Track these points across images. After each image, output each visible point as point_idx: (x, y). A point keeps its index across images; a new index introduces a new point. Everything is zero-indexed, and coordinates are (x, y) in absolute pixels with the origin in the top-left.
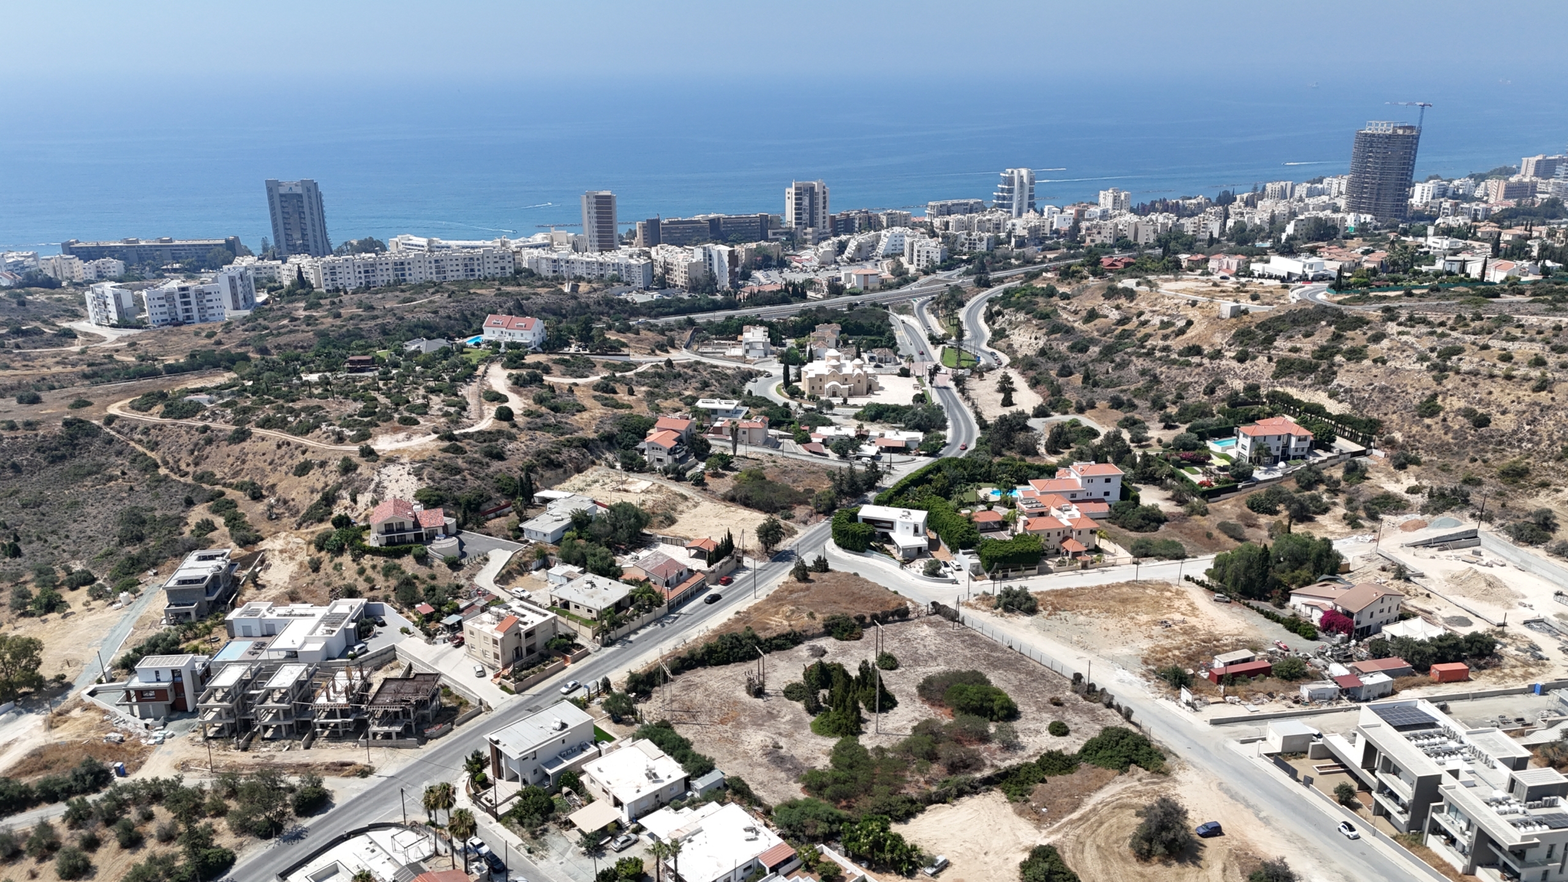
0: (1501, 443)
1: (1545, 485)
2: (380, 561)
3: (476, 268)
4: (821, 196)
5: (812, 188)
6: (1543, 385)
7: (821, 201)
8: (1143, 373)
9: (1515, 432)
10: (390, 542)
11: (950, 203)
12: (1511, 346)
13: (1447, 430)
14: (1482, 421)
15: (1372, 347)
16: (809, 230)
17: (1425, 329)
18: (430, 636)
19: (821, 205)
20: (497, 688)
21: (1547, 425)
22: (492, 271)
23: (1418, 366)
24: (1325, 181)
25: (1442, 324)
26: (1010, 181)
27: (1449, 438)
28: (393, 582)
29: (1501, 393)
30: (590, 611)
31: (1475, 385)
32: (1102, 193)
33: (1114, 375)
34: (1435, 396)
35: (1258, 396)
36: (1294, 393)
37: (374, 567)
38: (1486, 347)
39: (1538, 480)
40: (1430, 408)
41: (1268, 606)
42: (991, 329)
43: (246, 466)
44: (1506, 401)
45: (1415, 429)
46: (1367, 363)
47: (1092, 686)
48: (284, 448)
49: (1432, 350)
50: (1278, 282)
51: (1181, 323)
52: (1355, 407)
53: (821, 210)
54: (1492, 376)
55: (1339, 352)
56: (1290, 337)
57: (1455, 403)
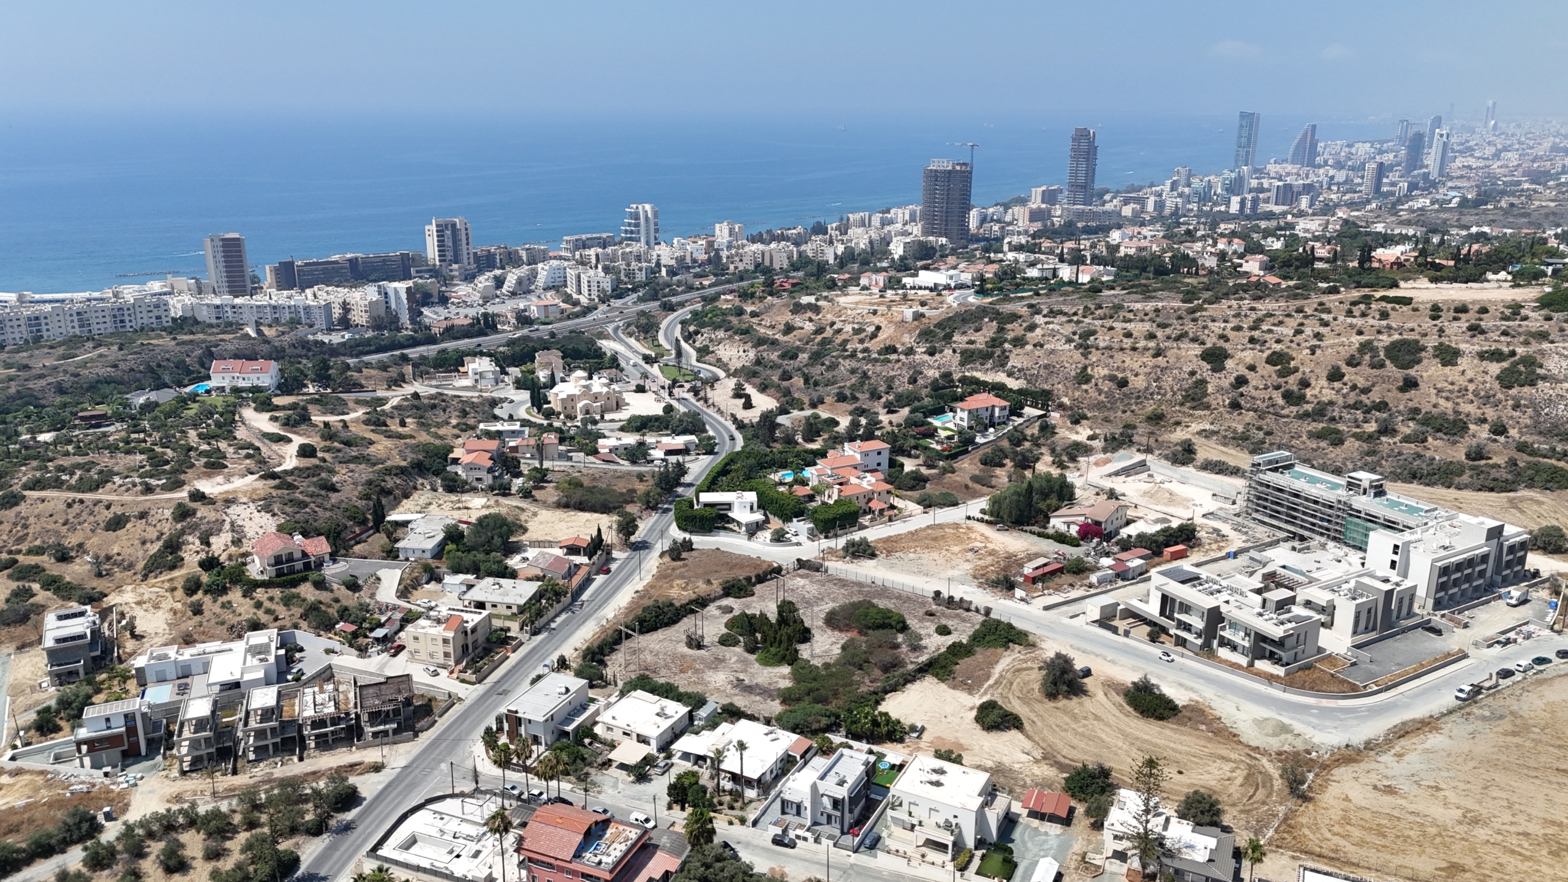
0: (1139, 397)
1: (1178, 423)
2: (277, 592)
3: (127, 318)
4: (463, 232)
5: (454, 225)
6: (1158, 353)
7: (464, 238)
8: (853, 371)
9: (1147, 389)
10: (279, 574)
11: (584, 237)
12: (1130, 326)
13: (1100, 392)
14: (1123, 383)
15: (1029, 335)
16: (455, 266)
17: (1064, 319)
18: (363, 651)
19: (464, 242)
20: (457, 682)
21: (1168, 381)
22: (145, 321)
23: (1067, 346)
24: (893, 211)
25: (1075, 314)
26: (636, 216)
27: (1102, 398)
28: (297, 611)
29: (1132, 362)
30: (509, 607)
31: (1112, 357)
32: (717, 226)
33: (829, 375)
34: (1085, 368)
35: (952, 381)
36: (980, 375)
37: (271, 599)
38: (1111, 328)
39: (1172, 421)
40: (1083, 377)
41: (1036, 529)
42: (694, 348)
43: (31, 530)
44: (1136, 366)
45: (1077, 394)
46: (1029, 347)
47: (951, 598)
48: (76, 506)
49: (1074, 333)
50: (927, 292)
51: (871, 329)
52: (1029, 382)
53: (464, 247)
54: (1122, 349)
55: (1006, 341)
56: (964, 333)
57: (1101, 372)
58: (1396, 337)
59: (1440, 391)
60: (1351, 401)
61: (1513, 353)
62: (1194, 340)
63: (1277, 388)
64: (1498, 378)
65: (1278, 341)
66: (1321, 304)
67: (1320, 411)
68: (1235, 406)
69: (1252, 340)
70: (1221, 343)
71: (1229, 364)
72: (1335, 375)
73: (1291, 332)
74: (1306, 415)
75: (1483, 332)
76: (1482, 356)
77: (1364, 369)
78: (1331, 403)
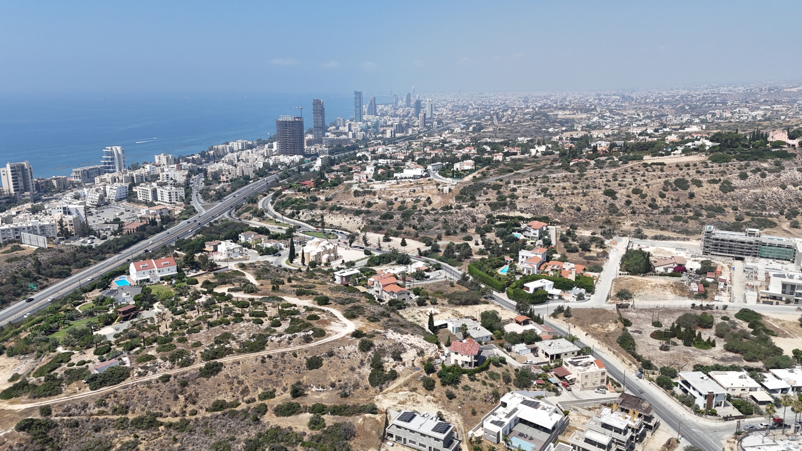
4: (29, 171)
5: (23, 166)
6: (585, 195)
7: (29, 174)
9: (590, 210)
12: (561, 184)
13: (571, 214)
14: (579, 209)
15: (515, 193)
19: (30, 177)
21: (597, 206)
23: (539, 196)
26: (112, 154)
29: (576, 200)
30: (573, 353)
31: (565, 199)
33: (424, 224)
34: (556, 205)
35: (494, 218)
36: (506, 214)
38: (553, 186)
39: (615, 222)
40: (558, 209)
43: (247, 384)
44: (579, 201)
46: (521, 198)
49: (538, 190)
51: (424, 199)
52: (534, 214)
54: (568, 195)
55: (506, 197)
56: (480, 196)
57: (565, 206)
58: (674, 178)
59: (704, 197)
60: (675, 205)
61: (720, 180)
62: (595, 187)
63: (645, 203)
64: (720, 189)
65: (631, 184)
66: (632, 168)
67: (666, 211)
68: (634, 213)
69: (620, 185)
70: (608, 188)
71: (618, 195)
72: (662, 196)
73: (632, 180)
74: (662, 213)
75: (703, 173)
76: (710, 182)
77: (670, 191)
78: (668, 207)
